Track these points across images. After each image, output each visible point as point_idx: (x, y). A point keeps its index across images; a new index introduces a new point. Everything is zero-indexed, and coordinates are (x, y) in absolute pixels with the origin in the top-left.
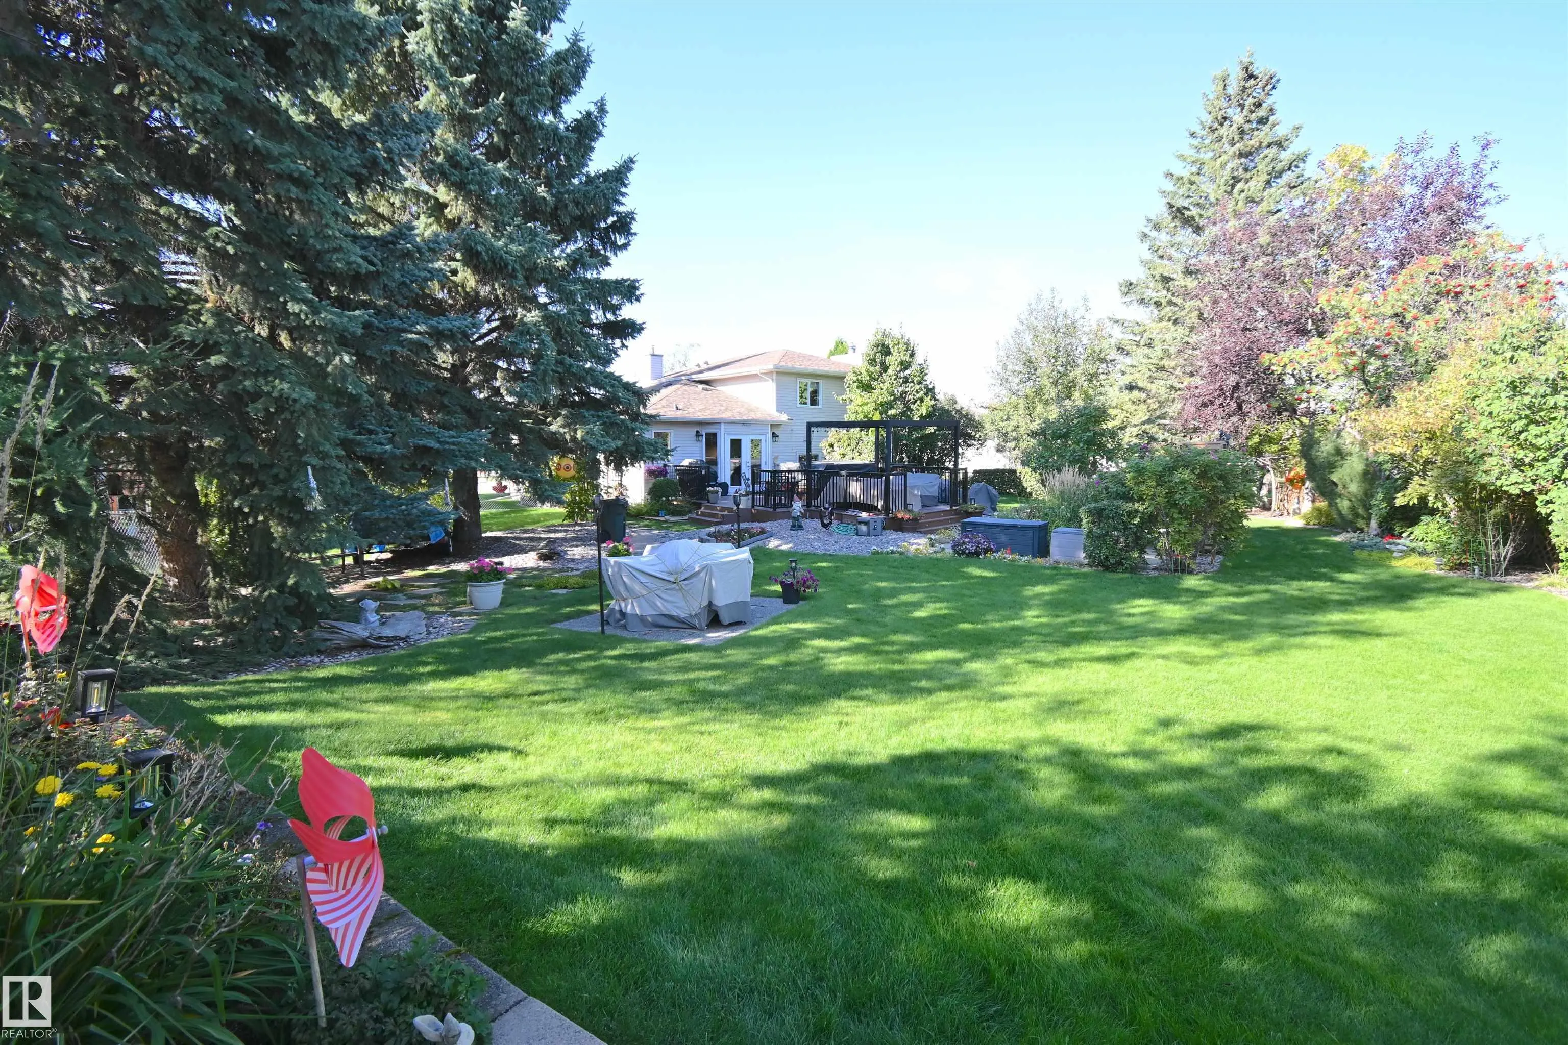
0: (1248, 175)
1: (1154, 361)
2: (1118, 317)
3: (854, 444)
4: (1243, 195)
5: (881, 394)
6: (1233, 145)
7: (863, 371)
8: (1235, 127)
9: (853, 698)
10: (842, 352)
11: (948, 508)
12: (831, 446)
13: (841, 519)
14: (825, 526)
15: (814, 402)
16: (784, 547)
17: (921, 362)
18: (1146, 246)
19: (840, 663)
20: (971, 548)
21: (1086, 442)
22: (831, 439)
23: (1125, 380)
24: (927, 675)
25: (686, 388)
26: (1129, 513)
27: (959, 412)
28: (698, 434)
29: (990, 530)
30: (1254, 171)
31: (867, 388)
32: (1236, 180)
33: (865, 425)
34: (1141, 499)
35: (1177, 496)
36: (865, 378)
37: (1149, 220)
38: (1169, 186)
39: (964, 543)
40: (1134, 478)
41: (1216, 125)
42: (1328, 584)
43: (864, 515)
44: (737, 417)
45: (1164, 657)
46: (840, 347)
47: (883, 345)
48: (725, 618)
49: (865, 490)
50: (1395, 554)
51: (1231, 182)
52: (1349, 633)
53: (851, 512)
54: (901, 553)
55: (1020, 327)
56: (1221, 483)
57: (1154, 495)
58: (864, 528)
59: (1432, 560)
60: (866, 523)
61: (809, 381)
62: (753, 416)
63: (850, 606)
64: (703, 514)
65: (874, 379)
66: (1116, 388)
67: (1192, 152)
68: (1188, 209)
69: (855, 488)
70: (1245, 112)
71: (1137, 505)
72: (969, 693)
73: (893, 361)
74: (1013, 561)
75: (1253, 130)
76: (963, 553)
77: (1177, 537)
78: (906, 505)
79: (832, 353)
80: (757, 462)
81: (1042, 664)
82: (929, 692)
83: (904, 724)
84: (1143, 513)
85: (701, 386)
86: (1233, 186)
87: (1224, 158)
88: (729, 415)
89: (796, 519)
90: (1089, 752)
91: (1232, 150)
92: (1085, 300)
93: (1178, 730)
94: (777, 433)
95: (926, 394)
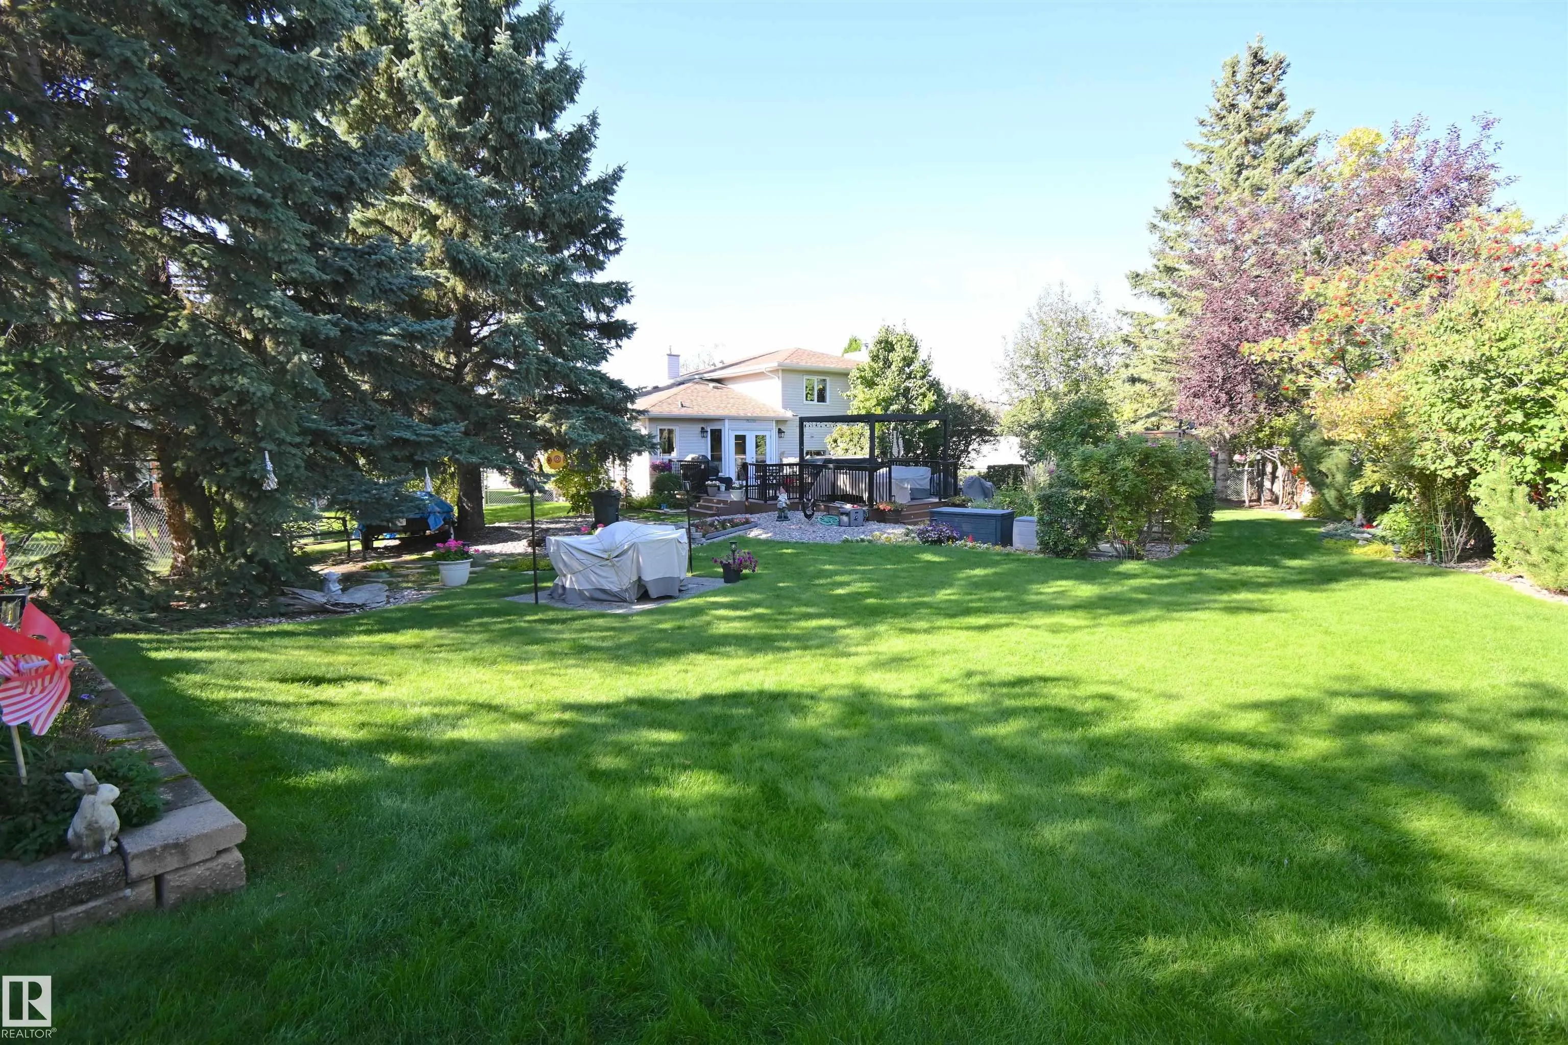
0: (1256, 163)
1: (1157, 353)
2: (1128, 309)
3: (856, 439)
4: (1248, 183)
5: (883, 389)
6: (1240, 132)
7: (867, 368)
8: (1241, 113)
10: (855, 350)
12: (835, 441)
13: (827, 509)
14: (806, 516)
15: (822, 398)
16: (764, 536)
17: (925, 358)
18: (1156, 237)
19: (723, 628)
20: (934, 536)
21: (1080, 435)
22: (835, 435)
23: (1125, 374)
24: (796, 637)
25: (697, 386)
26: (1076, 500)
27: (971, 407)
28: (703, 431)
29: (957, 519)
30: (1262, 159)
31: (870, 384)
32: (1241, 167)
33: (868, 419)
34: (1087, 486)
35: (1119, 484)
36: (869, 374)
37: (1158, 211)
38: (1178, 176)
39: (927, 531)
40: (1079, 466)
41: (1224, 113)
42: (1269, 569)
43: (848, 506)
44: (742, 414)
45: (1037, 627)
46: (853, 345)
47: (887, 342)
48: (653, 593)
49: (854, 483)
50: (1360, 542)
51: (1237, 170)
52: (1234, 609)
53: (837, 504)
54: (870, 541)
55: (1028, 321)
56: (1162, 470)
57: (1098, 483)
58: (845, 519)
59: (1390, 548)
60: (847, 514)
61: (815, 379)
62: (757, 413)
63: (781, 585)
64: (701, 507)
65: (878, 375)
66: (1120, 381)
67: (1203, 141)
68: (1197, 198)
69: (844, 481)
70: (1253, 99)
71: (1085, 492)
72: (821, 651)
73: (896, 357)
74: (973, 548)
75: (1262, 116)
76: (927, 541)
78: (890, 496)
79: (846, 351)
80: (761, 458)
81: (911, 631)
83: (736, 673)
84: (1090, 500)
85: (712, 385)
86: (1239, 173)
87: (1233, 145)
88: (733, 412)
89: (782, 510)
91: (1238, 137)
92: (1097, 292)
93: (978, 680)
94: (783, 429)
95: (929, 390)
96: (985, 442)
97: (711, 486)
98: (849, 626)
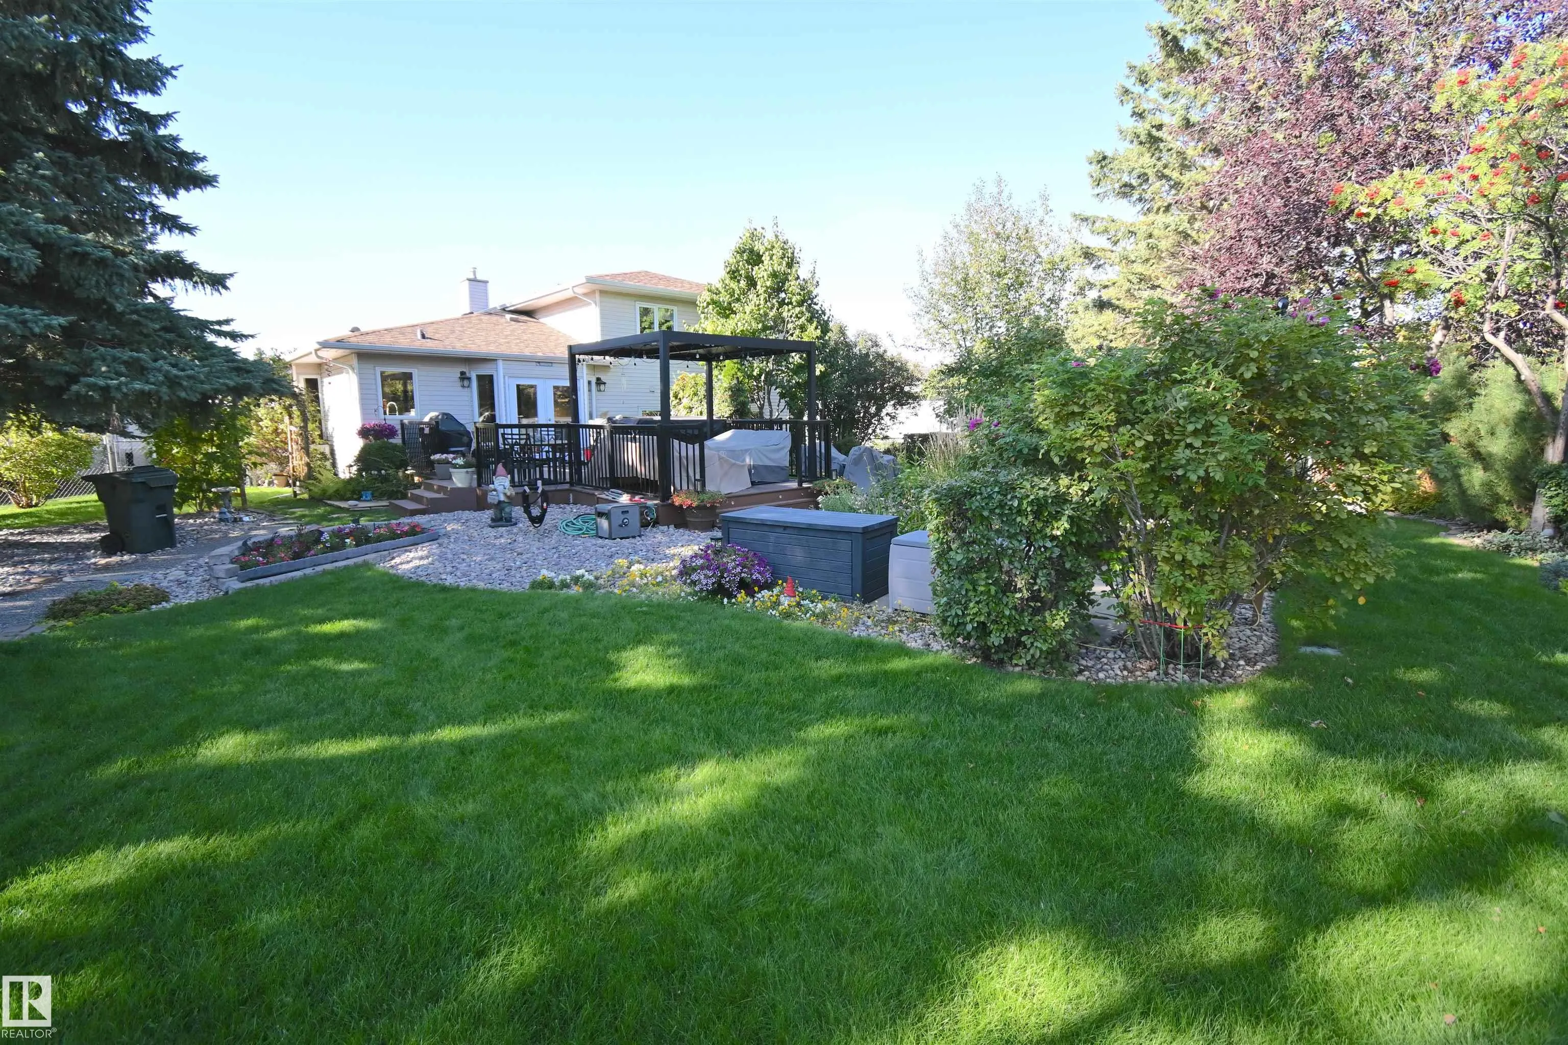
1: (1136, 264)
2: (1088, 214)
7: (722, 289)
11: (794, 485)
14: (537, 520)
17: (806, 275)
18: (1128, 108)
20: (706, 579)
26: (1039, 507)
27: (880, 356)
28: (464, 377)
29: (772, 537)
31: (727, 312)
36: (724, 298)
37: (1132, 69)
43: (625, 498)
47: (752, 251)
55: (954, 233)
57: (1110, 452)
58: (605, 524)
60: (607, 515)
61: (656, 308)
62: (556, 352)
65: (737, 300)
71: (1064, 481)
73: (763, 273)
77: (1177, 577)
84: (1081, 505)
88: (513, 350)
89: (499, 505)
92: (1045, 198)
94: (603, 379)
95: (810, 321)
96: (902, 405)
97: (439, 462)
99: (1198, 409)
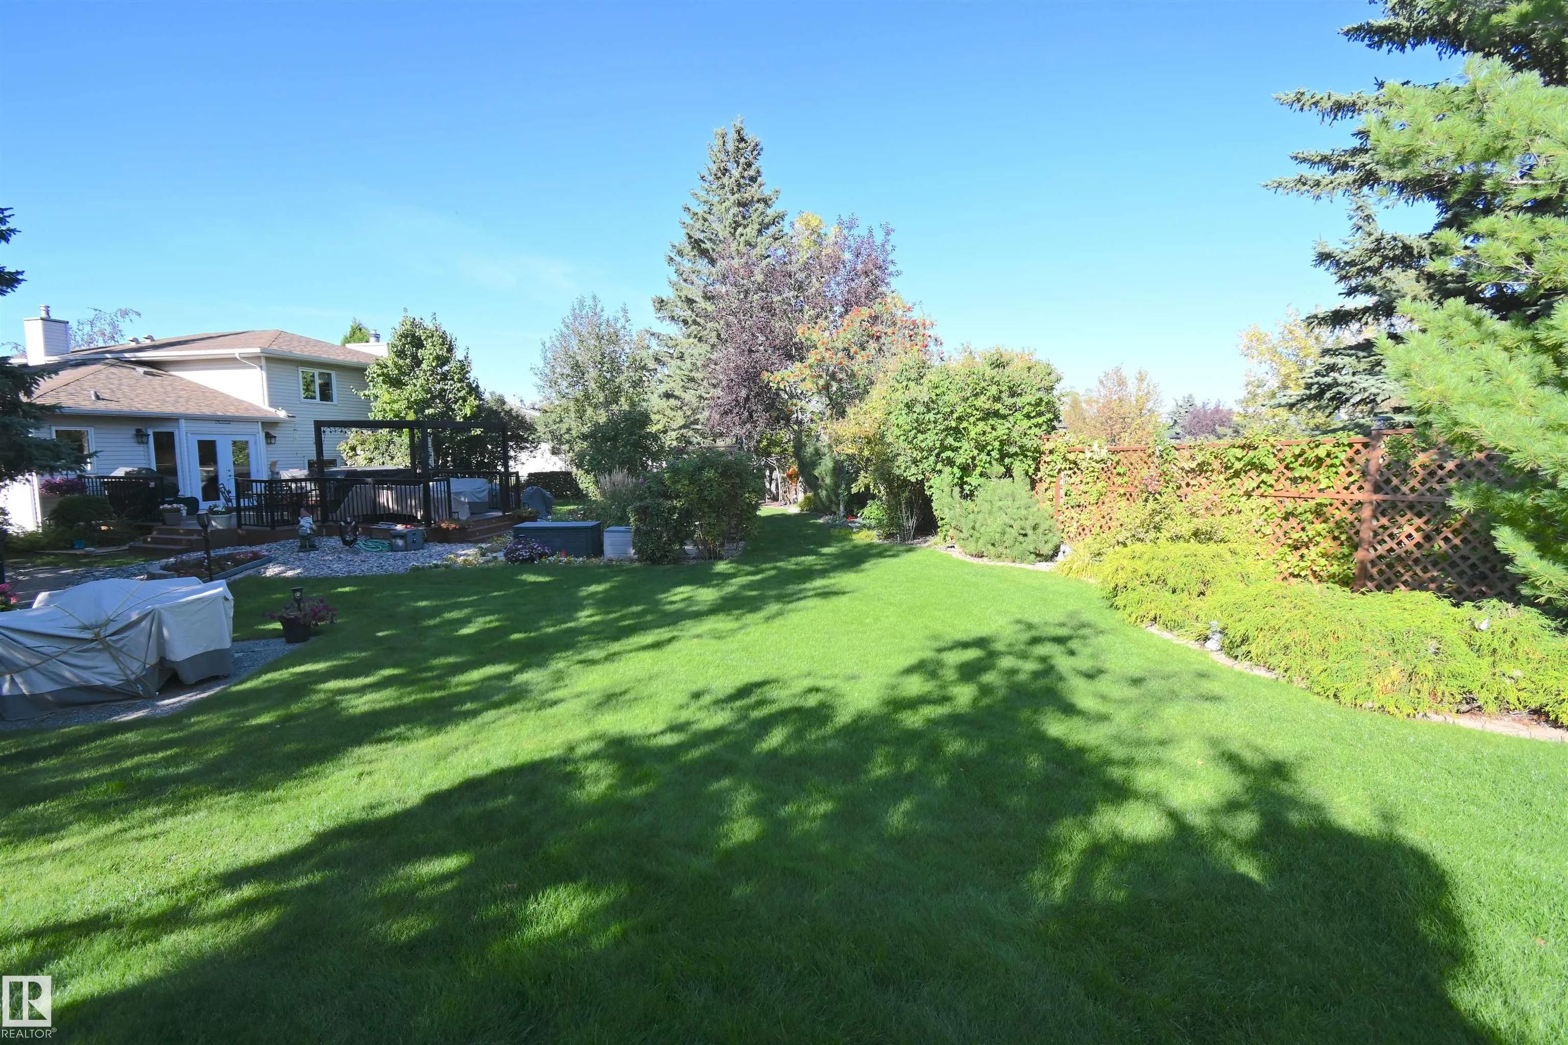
0: (745, 222)
1: (686, 373)
2: (654, 330)
3: (383, 447)
4: (743, 238)
5: (414, 389)
6: (733, 194)
7: (390, 363)
8: (733, 179)
9: (380, 741)
10: (360, 340)
11: (500, 514)
12: (353, 449)
13: (369, 534)
14: (346, 543)
15: (326, 395)
16: (290, 573)
17: (461, 358)
18: (673, 269)
19: (362, 704)
20: (525, 554)
21: (632, 445)
22: (352, 442)
23: (663, 388)
24: (471, 696)
25: (113, 370)
26: (669, 509)
27: (508, 412)
28: (140, 433)
29: (545, 534)
30: (749, 220)
31: (395, 383)
32: (737, 225)
33: (397, 425)
34: (677, 497)
35: (706, 493)
36: (393, 372)
37: (674, 246)
38: (688, 219)
39: (518, 550)
40: (669, 478)
41: (719, 174)
42: (814, 557)
43: (400, 527)
44: (207, 411)
46: (358, 333)
47: (413, 336)
48: (188, 676)
49: (399, 500)
50: (855, 530)
51: (734, 225)
52: (825, 594)
53: (383, 526)
54: (447, 566)
55: (565, 330)
56: (738, 480)
57: (688, 492)
58: (400, 542)
59: (874, 533)
60: (402, 536)
61: (316, 372)
62: (232, 411)
63: (380, 634)
64: (154, 541)
65: (405, 374)
66: (656, 395)
67: (704, 193)
68: (704, 242)
69: (387, 498)
70: (740, 169)
71: (675, 502)
72: (518, 706)
73: (427, 354)
74: (569, 563)
75: (746, 185)
76: (517, 560)
77: (708, 529)
78: (451, 513)
79: (348, 340)
80: (243, 469)
81: (593, 662)
82: (474, 714)
83: (441, 757)
84: (681, 509)
85: (141, 370)
86: (735, 229)
87: (727, 204)
88: (192, 409)
90: (631, 738)
91: (733, 198)
92: (625, 311)
93: (707, 699)
94: (273, 433)
95: (469, 393)
96: (522, 448)
97: (166, 511)
98: (521, 670)
99: (709, 480)
